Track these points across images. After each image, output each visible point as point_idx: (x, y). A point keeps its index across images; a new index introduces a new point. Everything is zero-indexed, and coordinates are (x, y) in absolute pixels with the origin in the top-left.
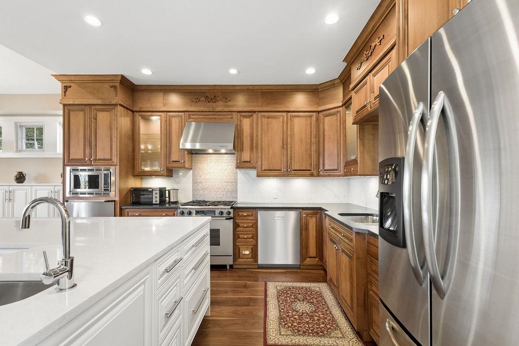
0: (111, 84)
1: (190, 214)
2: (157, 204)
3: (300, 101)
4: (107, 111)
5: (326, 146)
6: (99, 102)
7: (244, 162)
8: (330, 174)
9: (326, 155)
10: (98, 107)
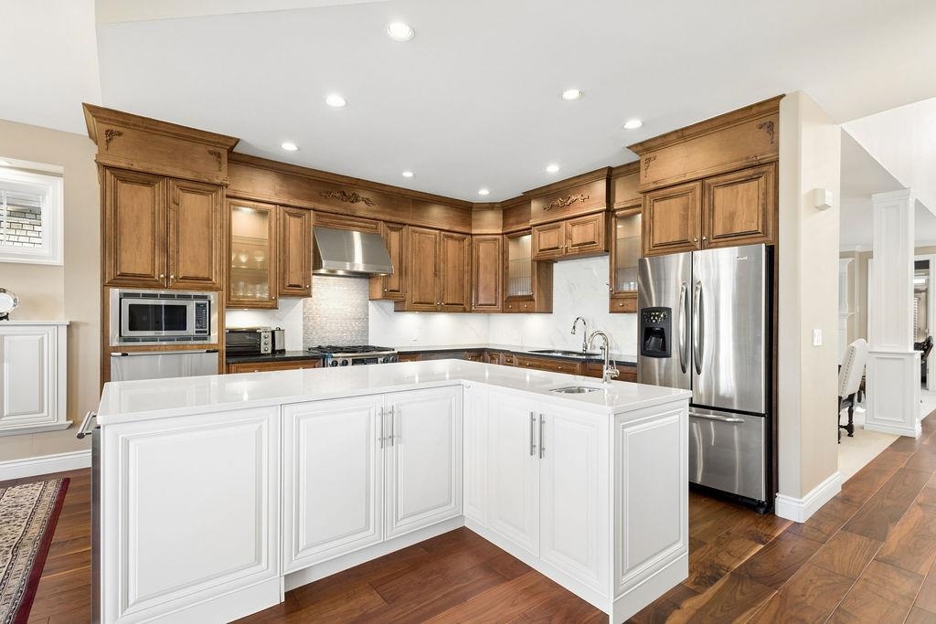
0: (211, 149)
1: (345, 363)
2: (269, 354)
3: (437, 216)
4: (202, 194)
5: (481, 277)
6: (188, 175)
7: (392, 291)
8: (486, 309)
9: (481, 288)
10: (185, 184)
